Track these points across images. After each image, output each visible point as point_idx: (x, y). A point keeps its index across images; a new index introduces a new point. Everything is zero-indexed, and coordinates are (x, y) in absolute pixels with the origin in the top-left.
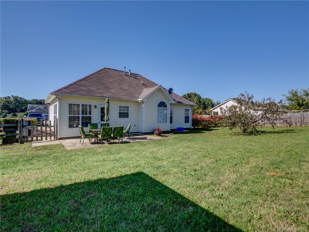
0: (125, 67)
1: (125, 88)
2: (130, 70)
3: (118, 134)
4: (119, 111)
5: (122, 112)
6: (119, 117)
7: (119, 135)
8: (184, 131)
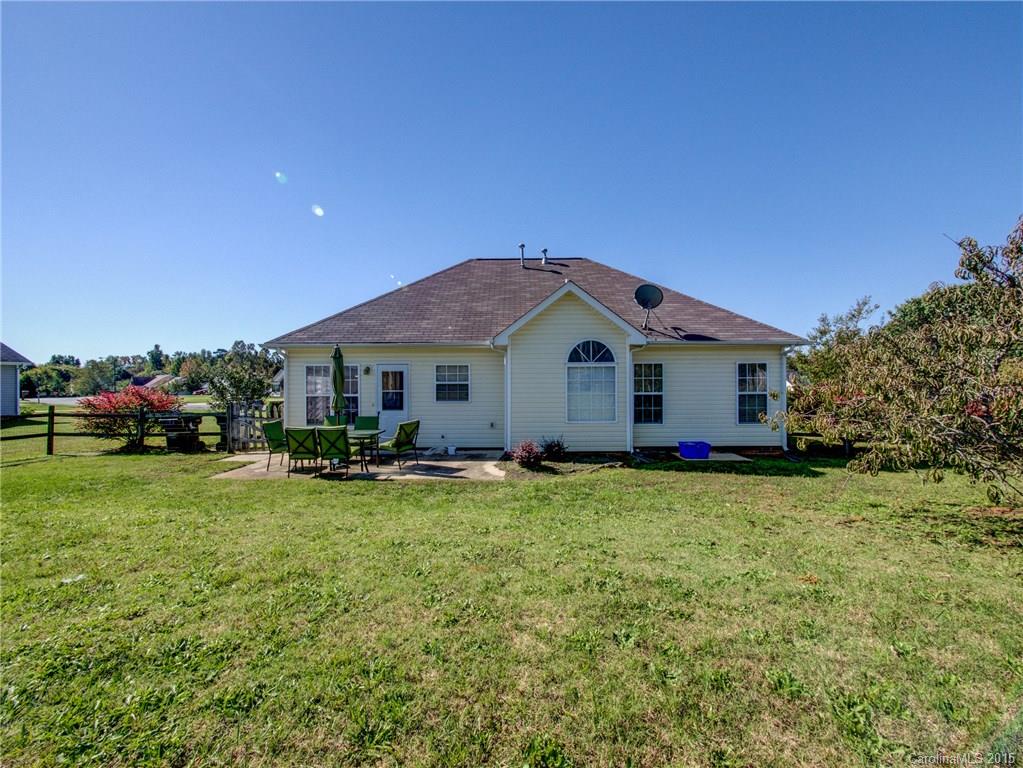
0: (523, 246)
1: (479, 309)
2: (545, 251)
3: (333, 450)
4: (437, 380)
5: (457, 383)
6: (438, 399)
7: (336, 451)
8: (714, 457)
